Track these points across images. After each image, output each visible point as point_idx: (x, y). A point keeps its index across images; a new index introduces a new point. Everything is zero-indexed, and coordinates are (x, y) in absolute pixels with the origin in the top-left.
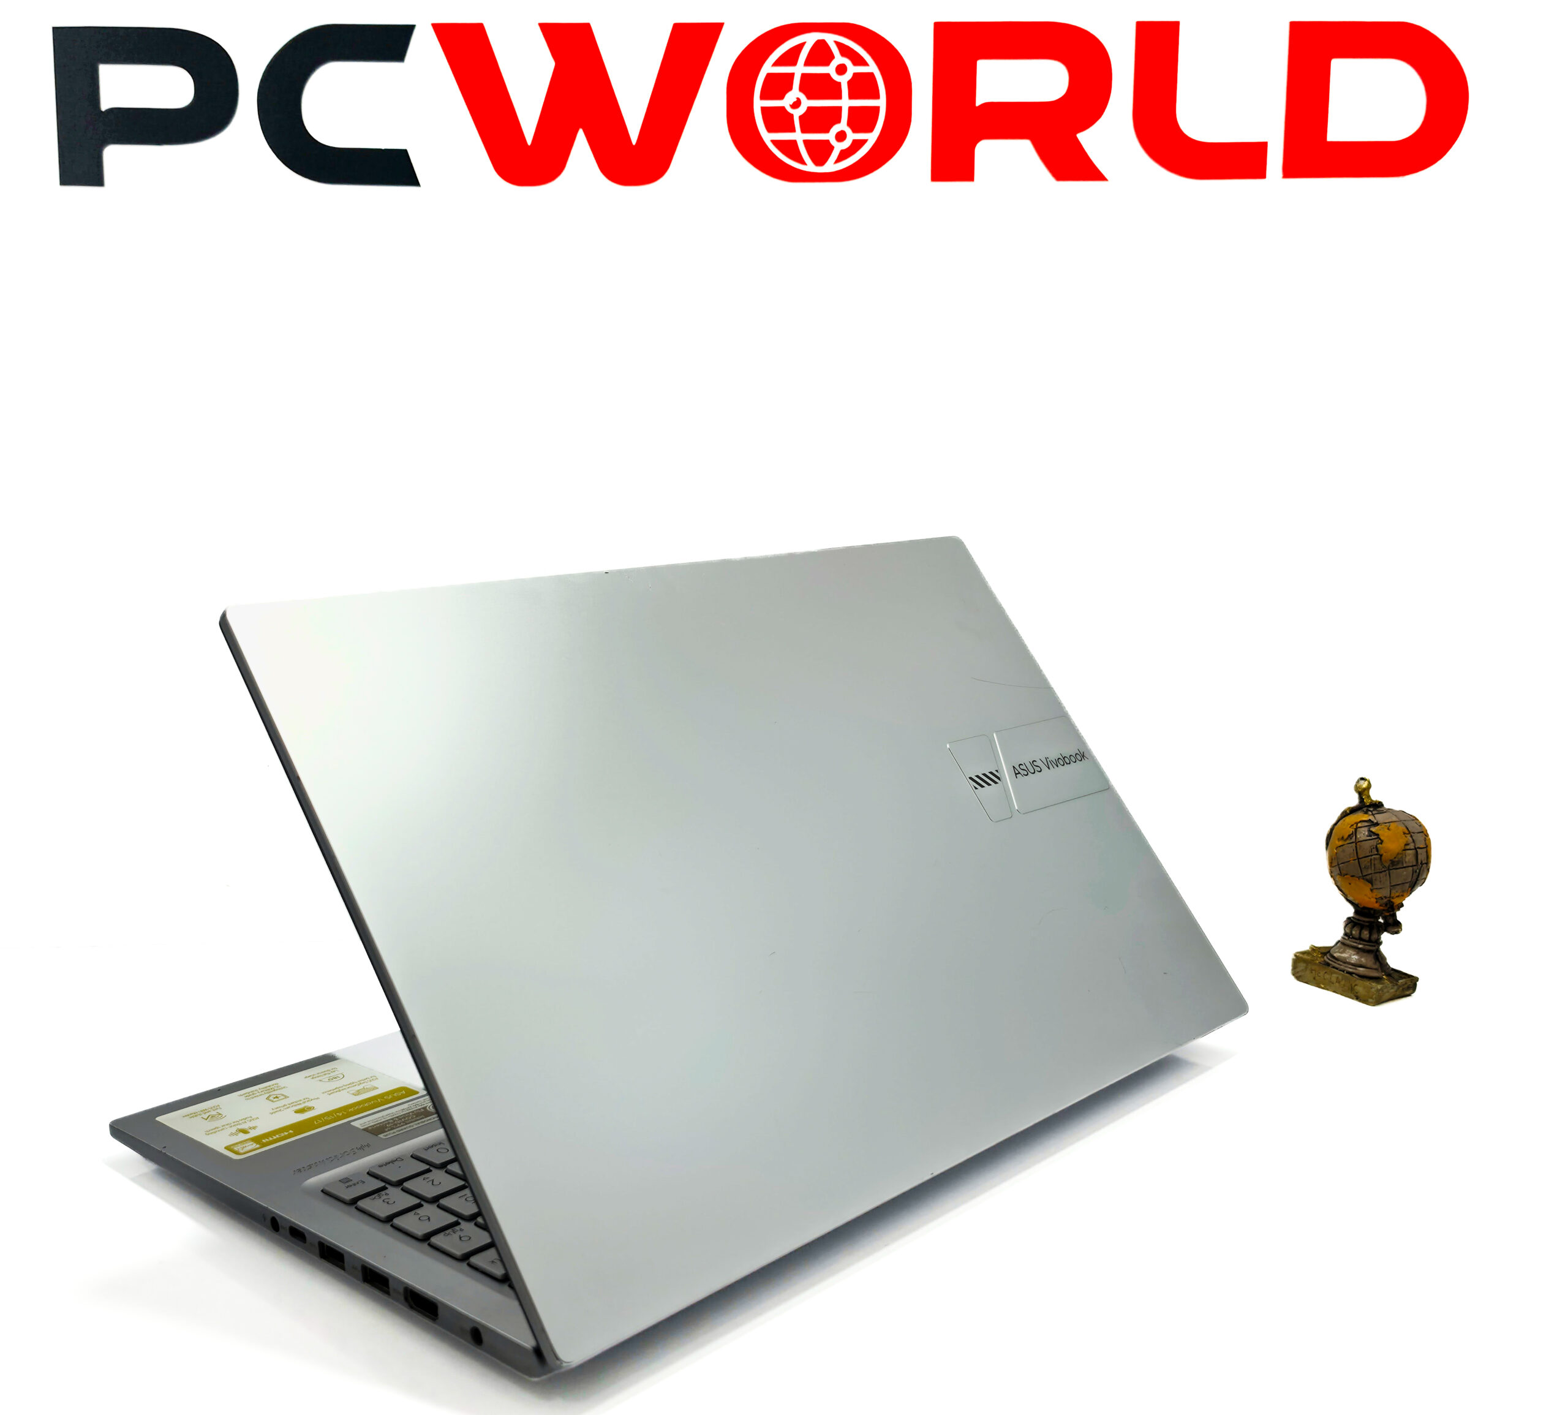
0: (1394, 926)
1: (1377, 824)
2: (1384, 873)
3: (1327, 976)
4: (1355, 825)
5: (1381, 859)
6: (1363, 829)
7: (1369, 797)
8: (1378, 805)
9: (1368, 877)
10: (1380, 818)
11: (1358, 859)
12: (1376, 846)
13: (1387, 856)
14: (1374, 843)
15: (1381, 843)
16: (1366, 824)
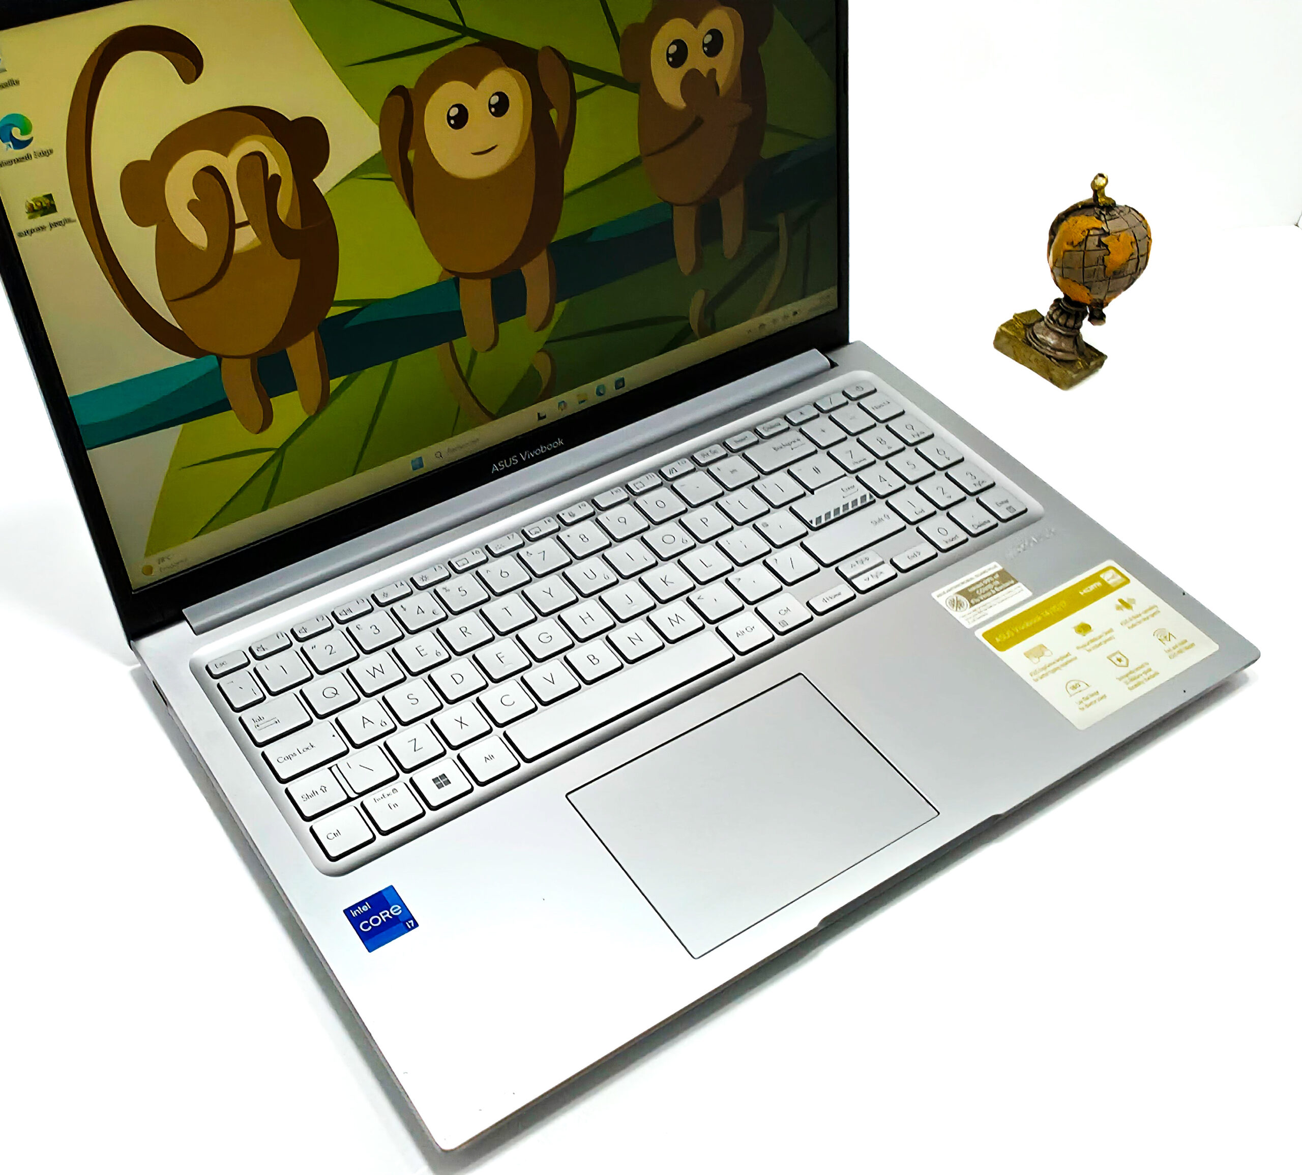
0: (1098, 318)
1: (1107, 234)
2: (1104, 282)
3: (1027, 355)
4: (1087, 232)
5: (1105, 269)
6: (1094, 238)
7: (1103, 195)
8: (1110, 206)
9: (1087, 285)
10: (1112, 226)
11: (1084, 267)
12: (1103, 258)
13: (1110, 267)
14: (1101, 253)
15: (1109, 255)
16: (1098, 232)
